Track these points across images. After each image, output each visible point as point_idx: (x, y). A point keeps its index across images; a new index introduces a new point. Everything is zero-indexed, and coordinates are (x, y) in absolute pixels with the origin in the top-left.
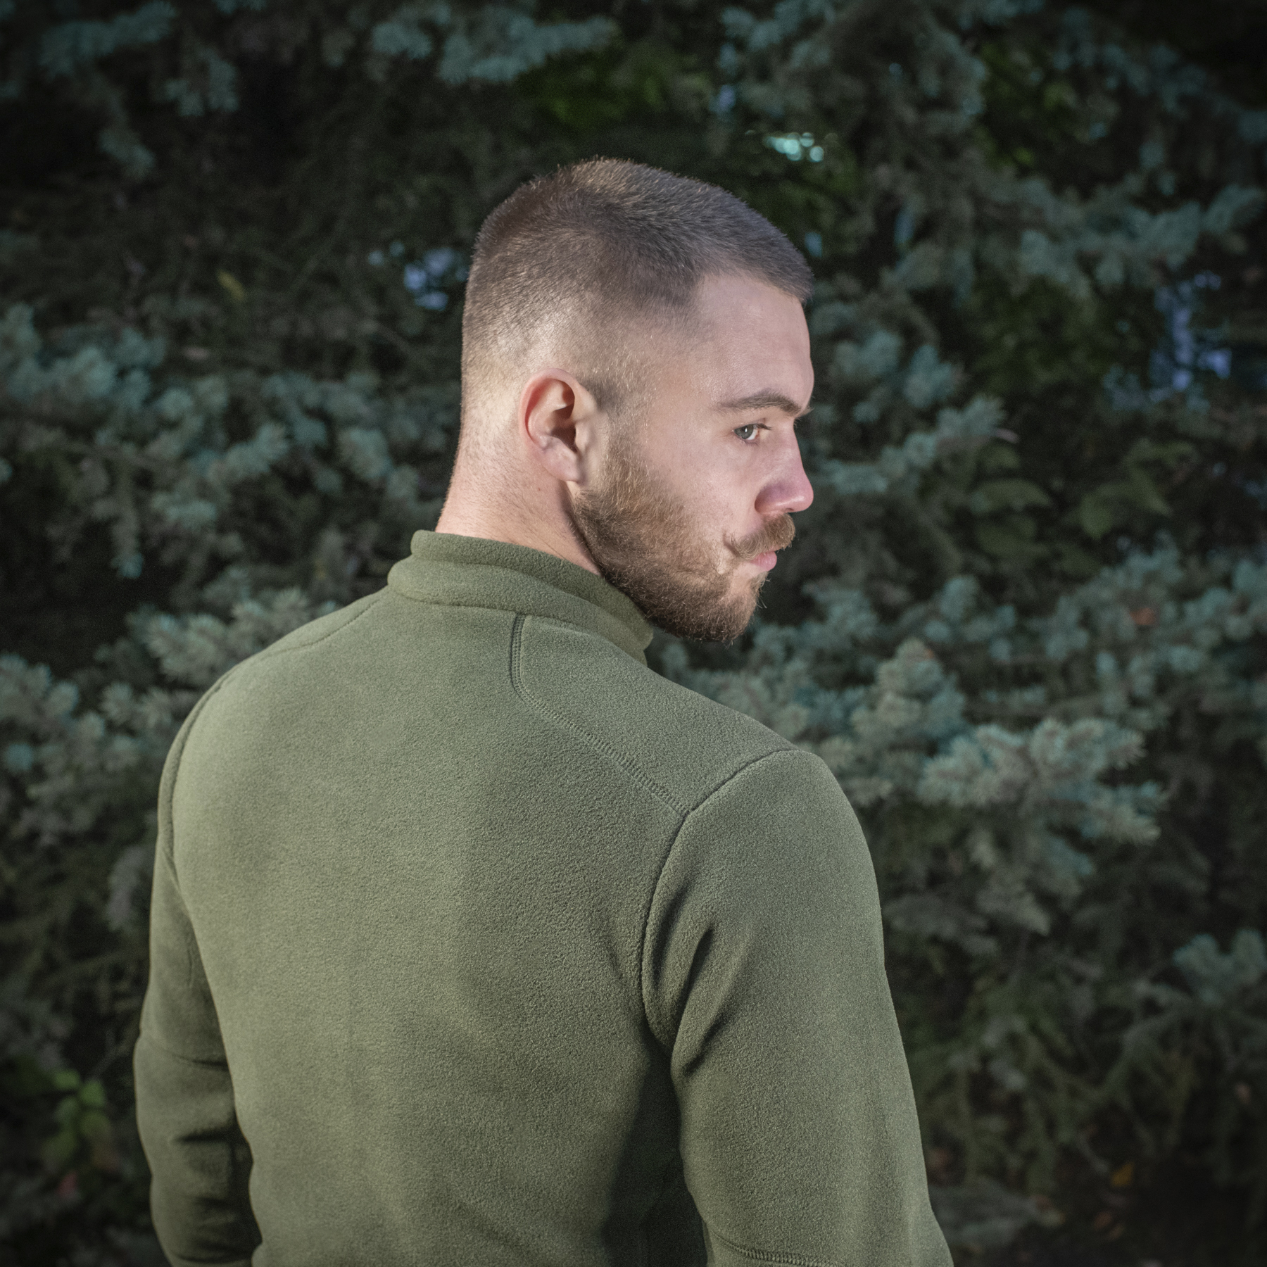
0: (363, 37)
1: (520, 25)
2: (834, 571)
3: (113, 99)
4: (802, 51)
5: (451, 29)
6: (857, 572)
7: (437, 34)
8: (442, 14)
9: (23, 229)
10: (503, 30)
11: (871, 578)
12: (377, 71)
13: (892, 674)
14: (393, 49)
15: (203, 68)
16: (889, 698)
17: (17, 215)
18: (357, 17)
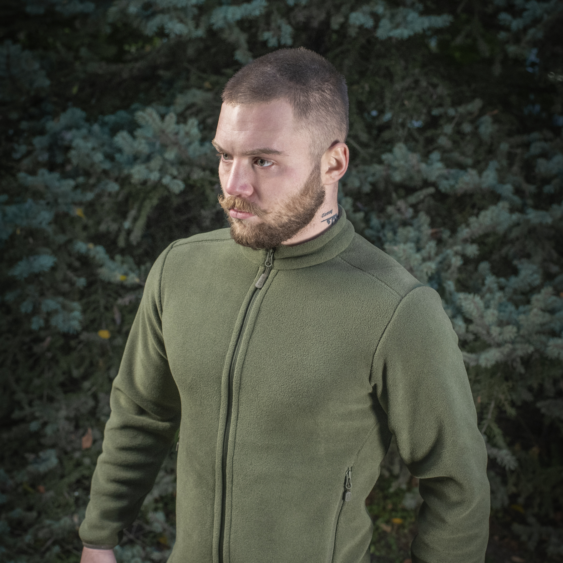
0: (347, 18)
1: (412, 16)
2: (528, 256)
3: (242, 38)
4: (531, 31)
5: (383, 16)
6: (538, 258)
7: (377, 18)
8: (380, 9)
9: (208, 90)
10: (405, 18)
11: (545, 260)
12: (353, 32)
13: (537, 300)
14: (358, 23)
15: (279, 28)
16: (535, 310)
17: (207, 85)
18: (344, 9)
